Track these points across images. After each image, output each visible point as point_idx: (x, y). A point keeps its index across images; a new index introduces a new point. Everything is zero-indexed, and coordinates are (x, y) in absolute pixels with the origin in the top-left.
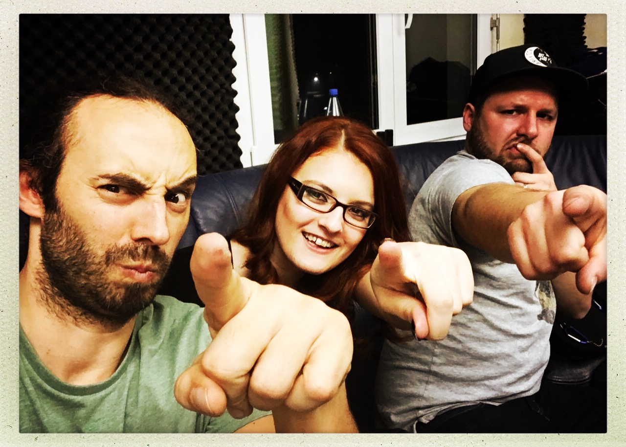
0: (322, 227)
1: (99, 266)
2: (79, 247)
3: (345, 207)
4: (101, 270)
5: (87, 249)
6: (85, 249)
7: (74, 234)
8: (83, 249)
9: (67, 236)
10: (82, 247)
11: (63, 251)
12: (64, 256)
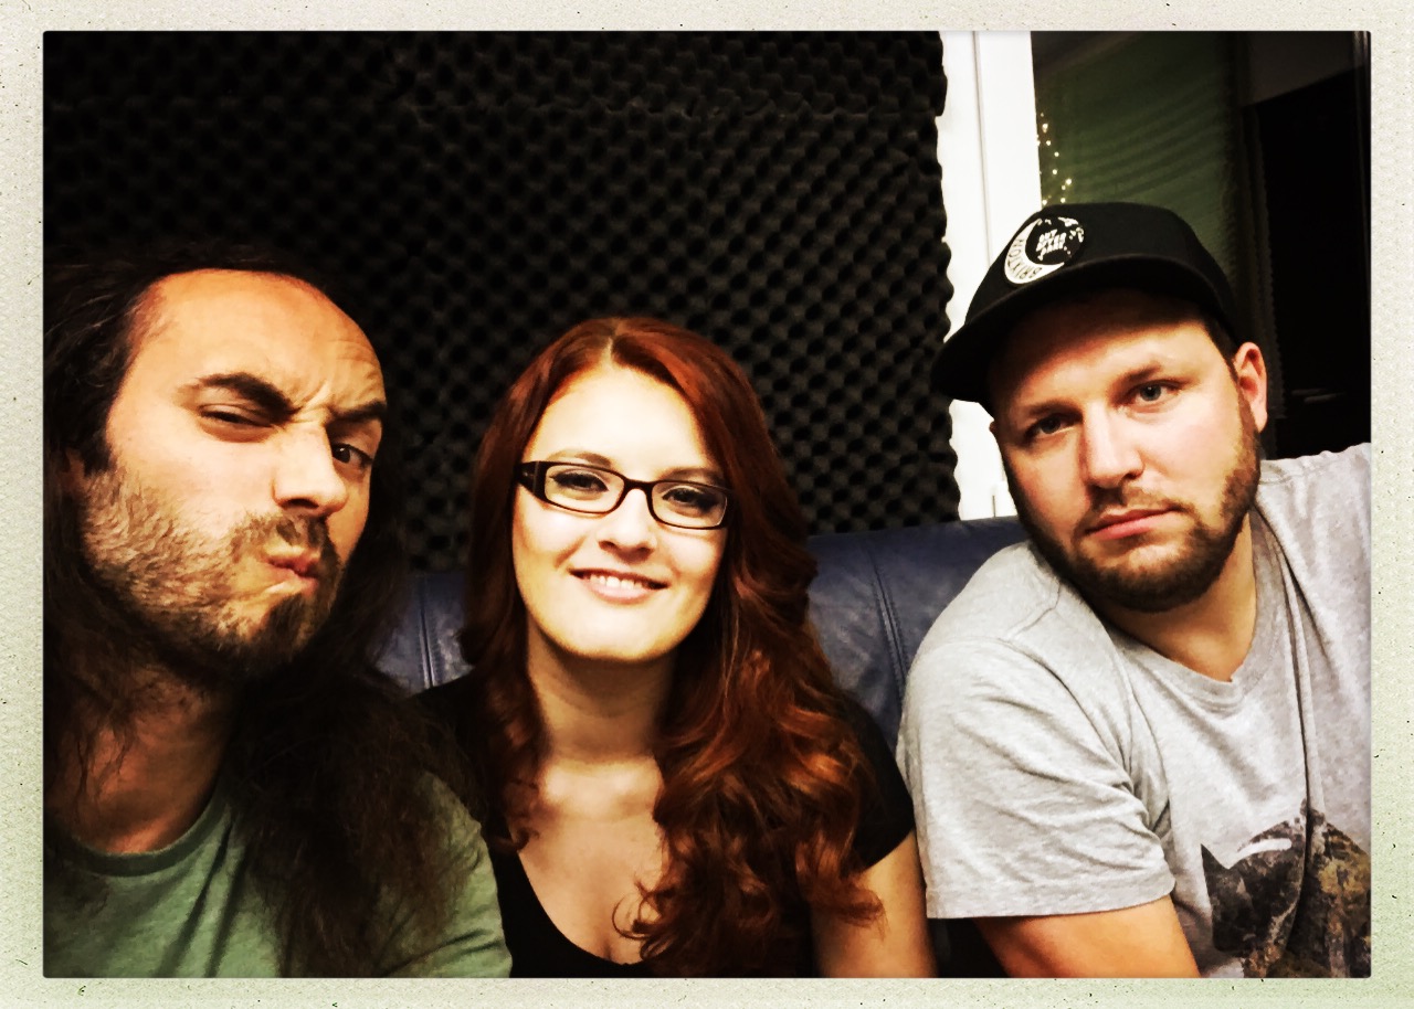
0: (607, 545)
1: (214, 561)
2: (163, 532)
3: (647, 488)
4: (220, 568)
5: (185, 530)
6: (178, 532)
7: (149, 507)
8: (173, 535)
9: (131, 514)
10: (170, 530)
11: (123, 543)
12: (124, 555)
